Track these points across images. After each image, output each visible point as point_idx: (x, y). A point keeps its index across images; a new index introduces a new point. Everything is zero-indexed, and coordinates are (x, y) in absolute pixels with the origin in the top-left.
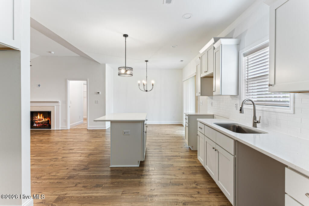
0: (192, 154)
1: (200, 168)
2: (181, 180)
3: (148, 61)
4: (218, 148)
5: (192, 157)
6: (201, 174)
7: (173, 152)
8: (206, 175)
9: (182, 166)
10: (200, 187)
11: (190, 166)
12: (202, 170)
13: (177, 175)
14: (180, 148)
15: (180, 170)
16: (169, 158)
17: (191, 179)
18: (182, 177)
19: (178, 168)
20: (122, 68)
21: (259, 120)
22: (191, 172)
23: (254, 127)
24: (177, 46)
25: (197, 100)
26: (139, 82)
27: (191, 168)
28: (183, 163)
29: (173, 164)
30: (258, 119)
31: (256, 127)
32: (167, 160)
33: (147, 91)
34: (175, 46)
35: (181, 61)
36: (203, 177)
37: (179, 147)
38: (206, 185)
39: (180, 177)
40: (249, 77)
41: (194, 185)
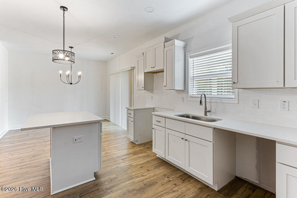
0: (140, 149)
1: (157, 160)
2: (152, 179)
3: (73, 48)
4: (187, 137)
5: (143, 151)
6: (162, 166)
7: (121, 151)
8: (167, 165)
9: (141, 162)
10: (171, 178)
11: (148, 161)
12: (161, 161)
13: (144, 174)
14: (124, 145)
15: (143, 168)
16: (123, 158)
17: (159, 174)
18: (150, 174)
19: (139, 166)
20: (58, 51)
21: (210, 110)
22: (153, 166)
23: (205, 115)
24: (119, 37)
25: (132, 94)
26: (61, 72)
27: (151, 163)
28: (139, 160)
29: (131, 164)
30: (208, 109)
31: (207, 115)
32: (122, 161)
33: (71, 84)
34: (117, 37)
35: (112, 53)
36: (167, 168)
37: (122, 144)
38: (174, 175)
39: (148, 175)
40: (195, 75)
41: (166, 179)
